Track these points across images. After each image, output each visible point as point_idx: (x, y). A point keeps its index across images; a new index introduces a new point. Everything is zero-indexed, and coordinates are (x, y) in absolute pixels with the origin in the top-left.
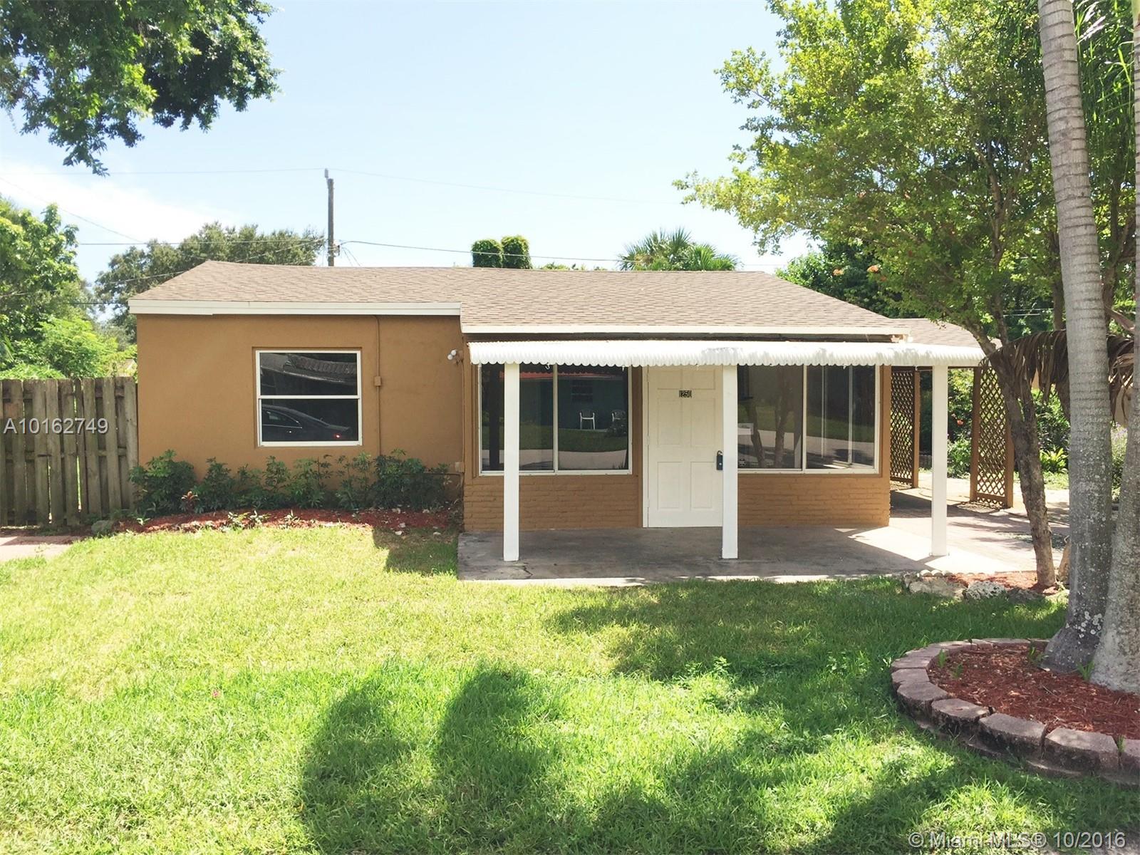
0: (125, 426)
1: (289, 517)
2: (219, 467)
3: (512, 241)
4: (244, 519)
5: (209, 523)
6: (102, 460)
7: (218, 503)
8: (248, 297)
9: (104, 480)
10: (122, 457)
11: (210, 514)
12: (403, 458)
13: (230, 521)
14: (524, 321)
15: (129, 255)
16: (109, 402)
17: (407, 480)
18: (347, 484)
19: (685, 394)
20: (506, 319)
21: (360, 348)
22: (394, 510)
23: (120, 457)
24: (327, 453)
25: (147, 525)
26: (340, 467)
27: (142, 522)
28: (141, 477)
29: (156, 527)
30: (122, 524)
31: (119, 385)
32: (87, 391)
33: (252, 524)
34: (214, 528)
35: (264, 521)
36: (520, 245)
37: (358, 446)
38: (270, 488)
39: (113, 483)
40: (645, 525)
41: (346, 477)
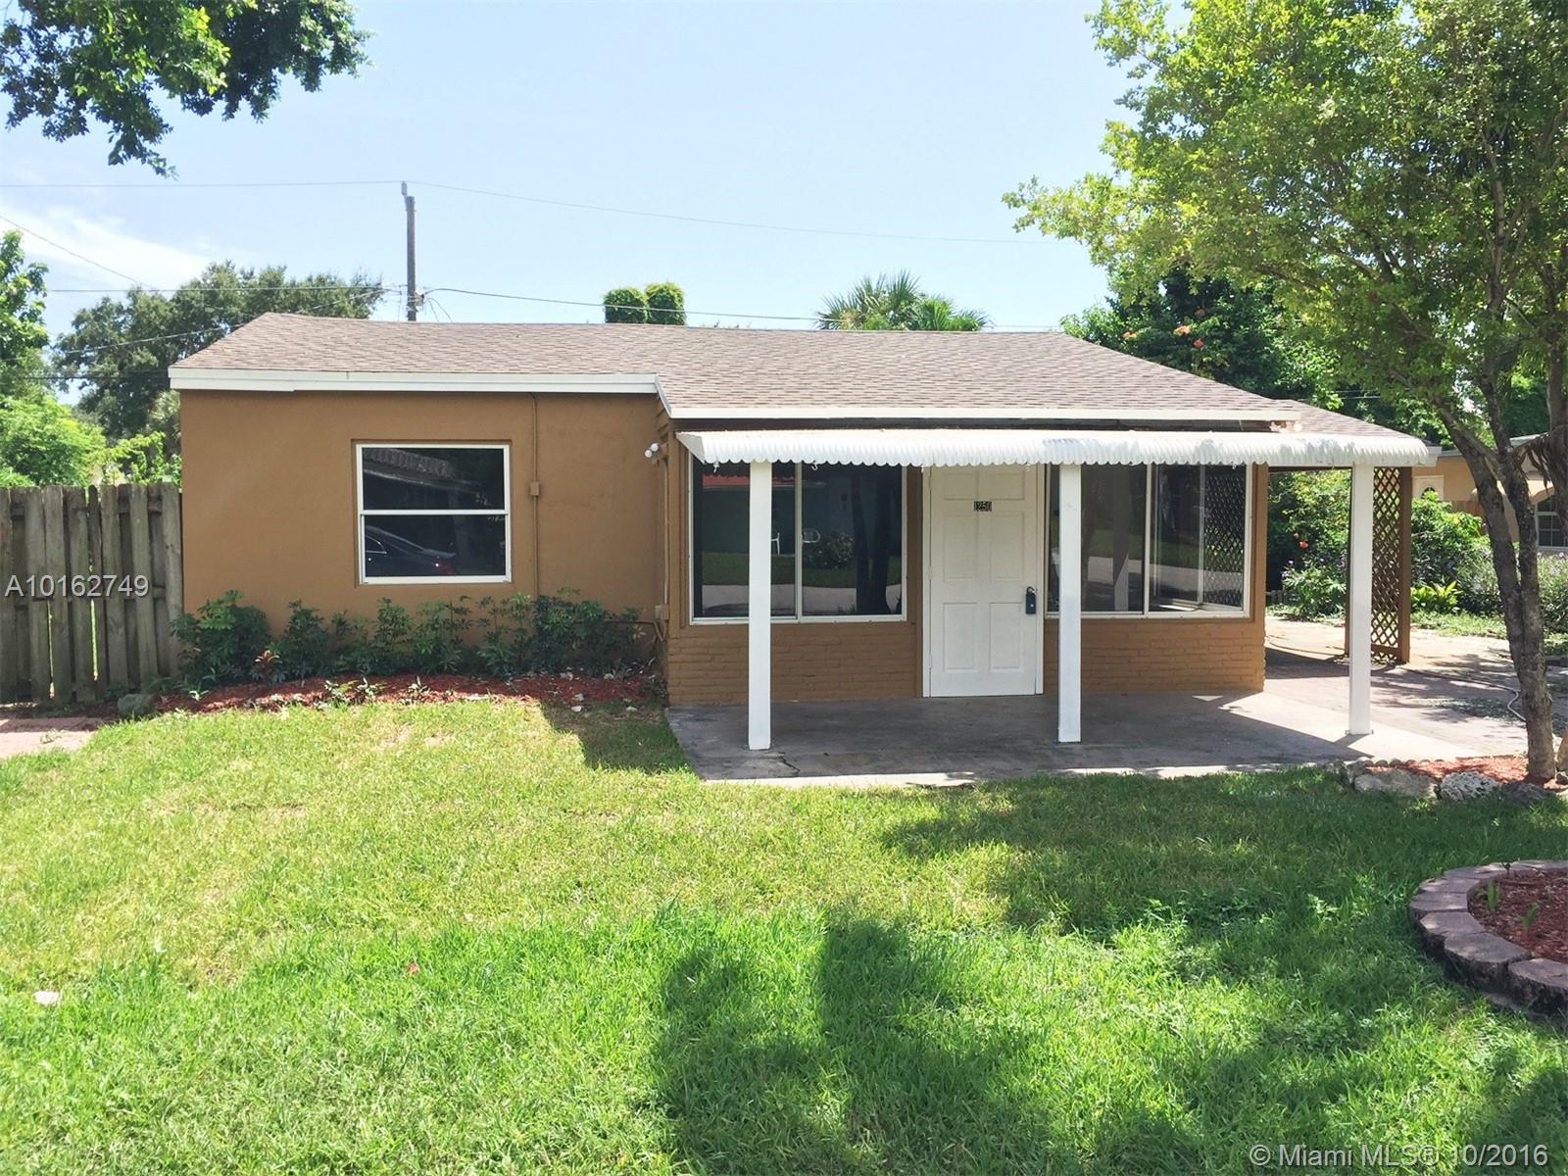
0: (164, 556)
1: (414, 686)
2: (306, 613)
3: (661, 291)
4: (349, 690)
5: (297, 696)
6: (128, 605)
7: (305, 668)
9: (131, 635)
10: (158, 600)
11: (296, 683)
12: (576, 600)
13: (328, 694)
14: (757, 401)
15: (100, 309)
16: (139, 521)
17: (581, 631)
18: (493, 638)
19: (982, 506)
21: (508, 441)
22: (563, 675)
23: (155, 600)
24: (464, 592)
25: (206, 700)
26: (485, 613)
27: (197, 697)
28: (189, 630)
29: (218, 704)
30: (165, 699)
31: (153, 495)
32: (106, 505)
33: (360, 698)
34: (305, 704)
35: (379, 693)
36: (673, 297)
37: (505, 583)
38: (381, 645)
39: (146, 637)
40: (926, 694)
41: (492, 629)
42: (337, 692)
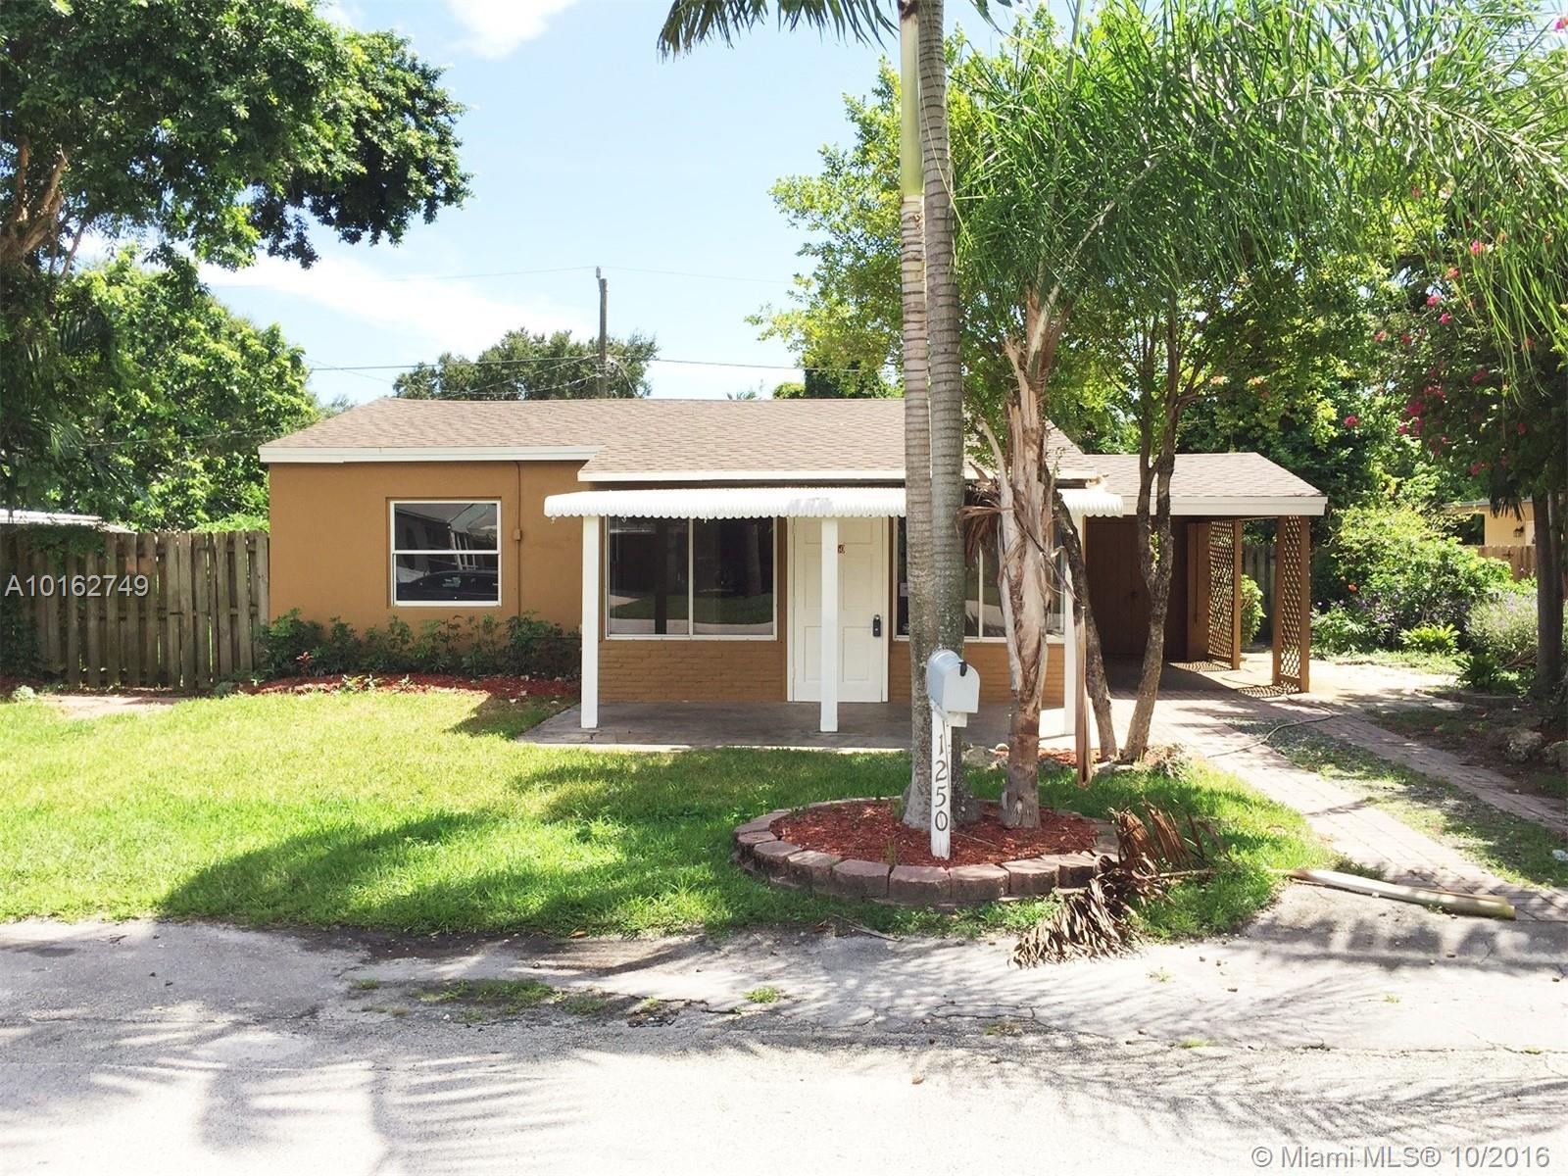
0: (257, 585)
1: (404, 681)
2: (342, 627)
4: (358, 683)
5: (322, 686)
6: (233, 618)
7: (338, 666)
8: (382, 442)
9: (235, 640)
11: (328, 677)
12: (534, 619)
13: (344, 685)
16: (242, 557)
18: (476, 646)
21: (499, 498)
22: (523, 678)
23: (252, 615)
25: (261, 686)
26: (469, 629)
27: (256, 684)
28: (265, 636)
29: (269, 689)
30: (238, 686)
31: (250, 539)
33: (365, 688)
34: (326, 691)
35: (378, 685)
37: (494, 607)
39: (245, 643)
40: (790, 699)
42: (349, 684)
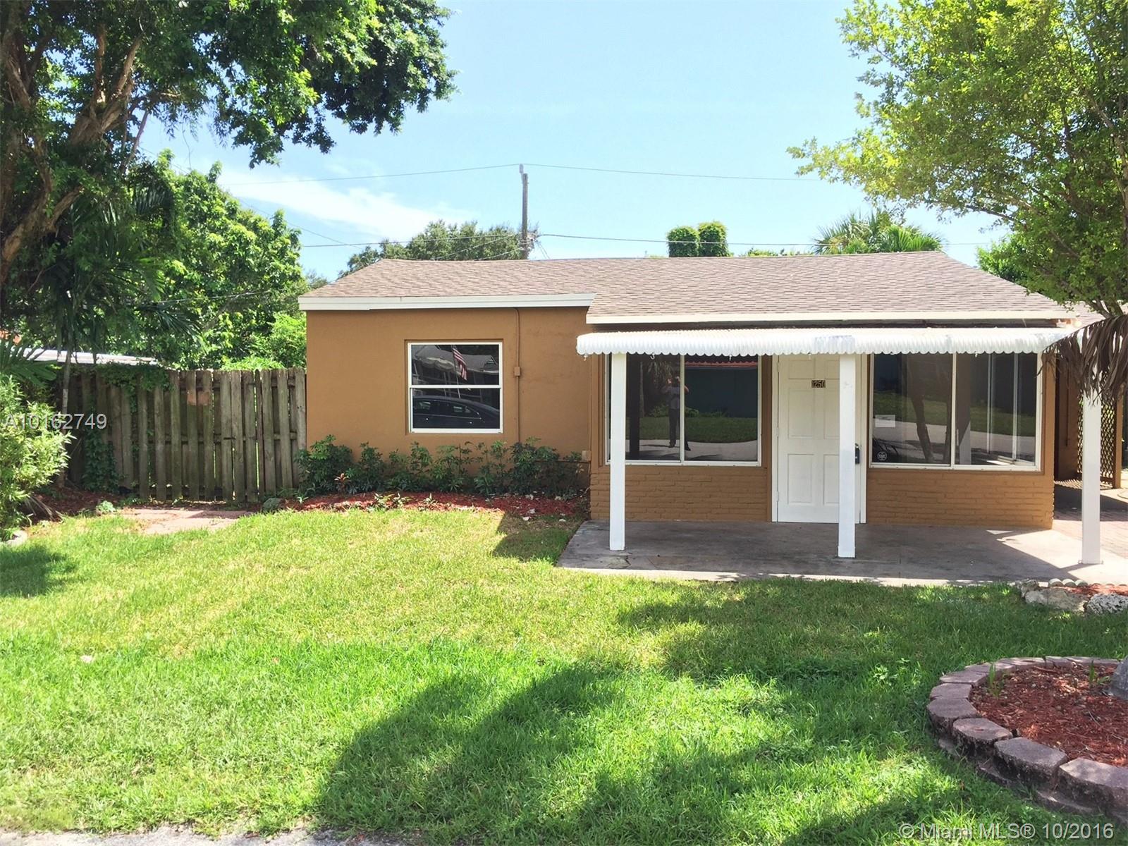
0: (296, 414)
1: (428, 499)
2: (370, 451)
3: (709, 228)
4: (388, 501)
5: (357, 503)
6: (276, 443)
7: (369, 485)
8: (403, 292)
10: (293, 441)
11: (361, 495)
12: (537, 445)
13: (376, 502)
14: (649, 311)
15: (364, 254)
16: (283, 391)
17: (538, 468)
18: (486, 469)
19: (816, 384)
20: (632, 309)
23: (291, 440)
24: (468, 440)
25: (306, 503)
26: (479, 453)
27: (301, 501)
29: (313, 506)
30: (287, 502)
31: (291, 375)
32: (265, 381)
33: (395, 505)
34: (362, 508)
35: (406, 503)
36: (717, 232)
38: (416, 472)
39: (286, 464)
40: (774, 519)
41: (484, 463)
42: (381, 501)
